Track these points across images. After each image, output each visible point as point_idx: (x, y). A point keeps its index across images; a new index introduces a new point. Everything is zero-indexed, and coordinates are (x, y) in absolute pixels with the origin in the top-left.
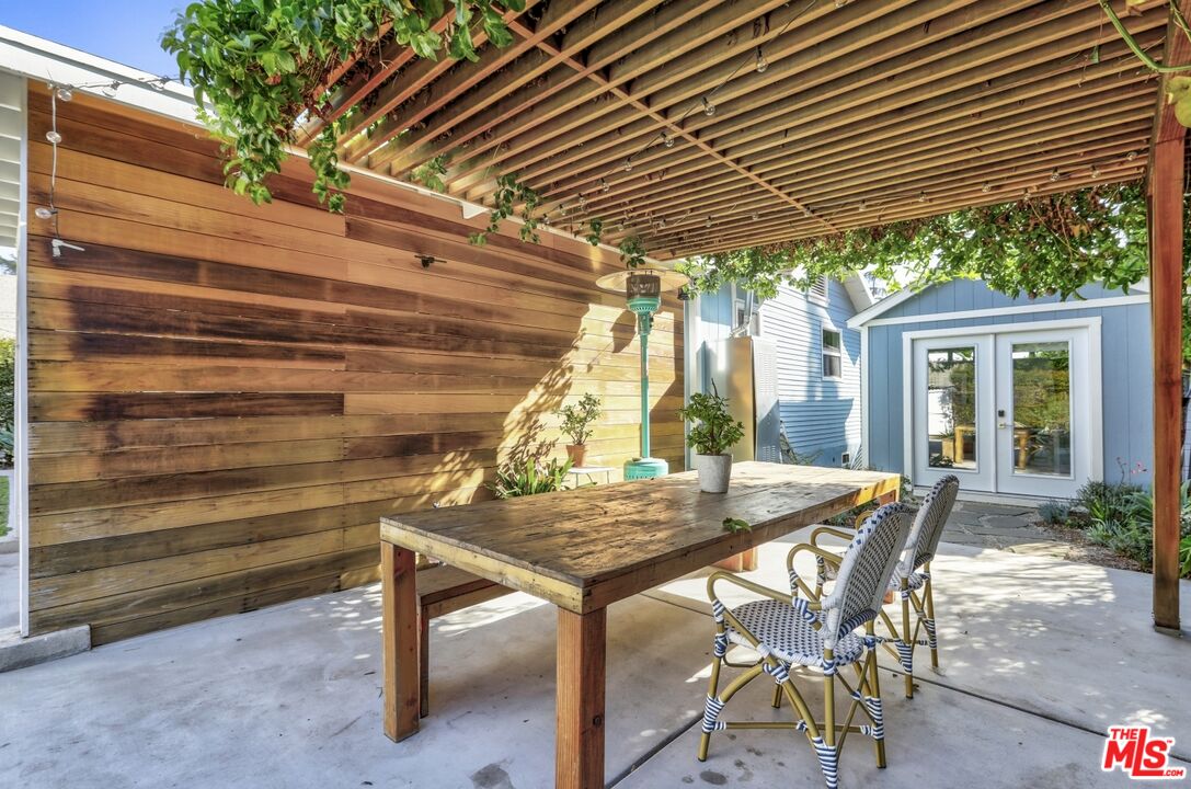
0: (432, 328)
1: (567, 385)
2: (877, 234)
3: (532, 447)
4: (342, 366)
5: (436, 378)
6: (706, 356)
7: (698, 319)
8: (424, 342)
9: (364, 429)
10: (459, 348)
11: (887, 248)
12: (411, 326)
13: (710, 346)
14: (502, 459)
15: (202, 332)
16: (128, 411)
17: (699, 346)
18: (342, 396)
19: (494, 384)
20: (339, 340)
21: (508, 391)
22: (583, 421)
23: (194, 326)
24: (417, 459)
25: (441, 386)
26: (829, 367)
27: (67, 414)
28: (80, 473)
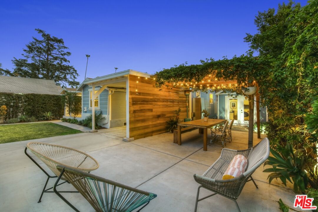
0: (161, 99)
5: (161, 106)
6: (192, 101)
7: (191, 95)
8: (160, 101)
9: (154, 114)
10: (163, 102)
12: (159, 99)
13: (193, 99)
16: (136, 112)
17: (191, 99)
18: (152, 109)
19: (167, 107)
24: (159, 118)
25: (162, 108)
27: (132, 112)
28: (133, 119)
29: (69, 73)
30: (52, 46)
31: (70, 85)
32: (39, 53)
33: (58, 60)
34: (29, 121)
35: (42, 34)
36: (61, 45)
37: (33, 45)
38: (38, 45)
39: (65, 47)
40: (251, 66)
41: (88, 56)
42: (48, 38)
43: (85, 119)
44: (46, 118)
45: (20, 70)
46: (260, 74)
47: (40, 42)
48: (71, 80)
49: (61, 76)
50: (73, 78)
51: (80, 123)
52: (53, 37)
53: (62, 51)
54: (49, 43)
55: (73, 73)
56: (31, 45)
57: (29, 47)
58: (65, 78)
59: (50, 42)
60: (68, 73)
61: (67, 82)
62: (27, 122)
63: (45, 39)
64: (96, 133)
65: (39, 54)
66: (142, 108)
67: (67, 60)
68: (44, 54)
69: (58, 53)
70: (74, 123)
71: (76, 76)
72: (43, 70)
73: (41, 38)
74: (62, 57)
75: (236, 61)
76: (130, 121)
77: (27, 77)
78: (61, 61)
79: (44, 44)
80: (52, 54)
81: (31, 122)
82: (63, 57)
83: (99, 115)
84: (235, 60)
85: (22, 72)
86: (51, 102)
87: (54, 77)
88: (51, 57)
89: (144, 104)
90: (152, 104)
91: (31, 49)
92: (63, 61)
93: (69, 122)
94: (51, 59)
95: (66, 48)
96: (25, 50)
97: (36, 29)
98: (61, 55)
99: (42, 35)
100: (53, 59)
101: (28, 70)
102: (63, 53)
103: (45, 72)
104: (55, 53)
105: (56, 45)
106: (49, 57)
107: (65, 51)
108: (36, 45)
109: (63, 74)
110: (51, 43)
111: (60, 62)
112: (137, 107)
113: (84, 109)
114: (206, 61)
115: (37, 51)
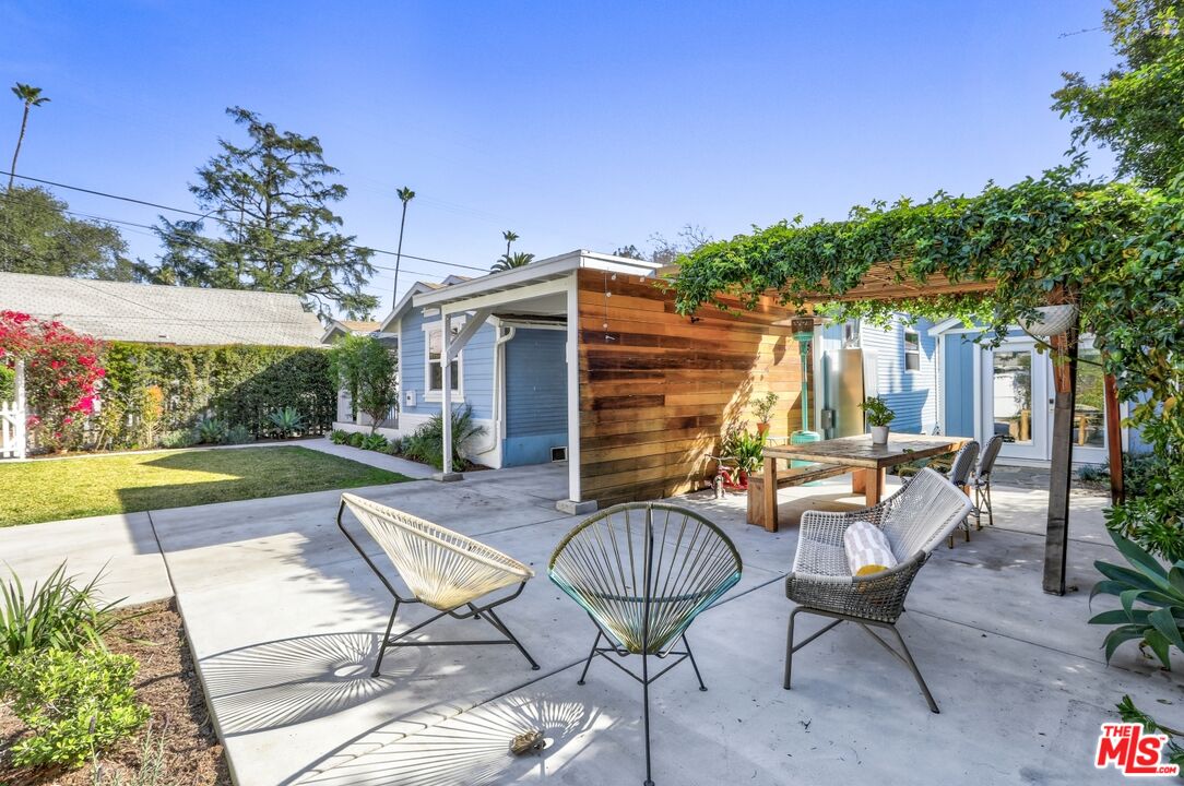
0: (696, 356)
1: (751, 390)
2: (959, 297)
3: (737, 425)
4: (663, 381)
5: (697, 384)
6: (826, 361)
7: (821, 337)
8: (694, 366)
9: (671, 413)
10: (706, 367)
11: (965, 306)
12: (688, 356)
13: (828, 354)
14: (723, 433)
15: (623, 367)
16: (604, 405)
17: (822, 355)
18: (664, 396)
19: (721, 387)
20: (663, 367)
21: (728, 391)
22: (768, 408)
23: (619, 365)
24: (691, 430)
25: (700, 389)
26: (908, 362)
27: (588, 407)
28: (591, 433)
29: (341, 265)
30: (282, 166)
31: (343, 307)
32: (239, 195)
33: (304, 217)
34: (228, 441)
35: (247, 124)
36: (313, 160)
37: (220, 169)
38: (235, 167)
39: (326, 169)
40: (1055, 225)
41: (406, 195)
42: (268, 137)
43: (412, 434)
44: (279, 431)
45: (177, 260)
46: (1088, 256)
47: (244, 155)
48: (346, 290)
49: (313, 278)
50: (353, 281)
51: (398, 450)
52: (286, 133)
53: (315, 183)
54: (269, 156)
55: (355, 262)
56: (213, 169)
57: (208, 176)
58: (327, 285)
59: (274, 152)
60: (336, 266)
61: (335, 296)
62: (224, 444)
63: (258, 141)
64: (457, 483)
65: (240, 199)
66: (624, 392)
67: (334, 215)
68: (257, 198)
69: (302, 191)
70: (374, 449)
71: (365, 276)
72: (253, 259)
73: (246, 141)
74: (315, 204)
75: (995, 205)
76: (581, 439)
77: (202, 284)
78: (313, 219)
79: (257, 162)
80: (282, 197)
81: (234, 443)
82: (319, 204)
83: (461, 420)
84: (993, 201)
85: (187, 267)
86: (294, 372)
87: (291, 282)
88: (280, 209)
89: (632, 376)
90: (661, 376)
91: (213, 183)
92: (318, 219)
93: (358, 445)
94: (279, 215)
95: (331, 169)
96: (195, 189)
97: (228, 110)
98: (311, 200)
99: (250, 130)
100: (287, 215)
101: (207, 261)
102: (318, 189)
103: (260, 265)
104: (292, 191)
105: (295, 161)
106: (272, 209)
107: (328, 181)
108: (231, 166)
109: (319, 269)
110: (279, 156)
111: (310, 224)
112: (608, 388)
113: (409, 398)
114: (873, 209)
115: (234, 188)
